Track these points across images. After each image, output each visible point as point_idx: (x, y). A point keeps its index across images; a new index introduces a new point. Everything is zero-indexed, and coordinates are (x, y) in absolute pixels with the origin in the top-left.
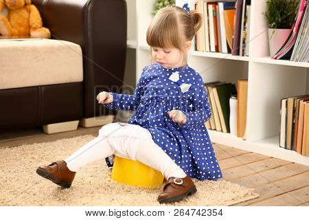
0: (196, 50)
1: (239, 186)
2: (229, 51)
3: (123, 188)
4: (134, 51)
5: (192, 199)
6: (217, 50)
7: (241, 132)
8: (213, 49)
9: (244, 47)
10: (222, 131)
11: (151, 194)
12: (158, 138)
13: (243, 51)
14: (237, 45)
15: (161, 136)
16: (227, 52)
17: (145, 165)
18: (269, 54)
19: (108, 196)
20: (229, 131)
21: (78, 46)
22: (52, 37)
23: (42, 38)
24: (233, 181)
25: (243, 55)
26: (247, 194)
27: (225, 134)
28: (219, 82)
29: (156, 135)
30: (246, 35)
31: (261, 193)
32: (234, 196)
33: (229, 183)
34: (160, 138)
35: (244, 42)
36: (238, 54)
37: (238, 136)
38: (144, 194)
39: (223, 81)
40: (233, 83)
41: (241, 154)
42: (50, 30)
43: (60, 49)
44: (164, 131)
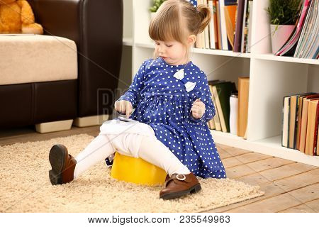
0: (195, 47)
1: (243, 184)
2: (230, 48)
3: (125, 186)
4: (130, 48)
5: (196, 196)
6: (217, 47)
7: (241, 132)
8: (213, 45)
9: (246, 43)
10: (221, 131)
11: (154, 191)
12: (161, 135)
13: (245, 47)
14: (239, 42)
15: (164, 133)
16: (227, 49)
17: (147, 162)
18: (271, 51)
19: (110, 193)
20: (228, 131)
21: (73, 42)
22: (45, 33)
23: (35, 34)
24: (237, 179)
25: (245, 52)
26: (253, 191)
27: (225, 133)
28: (218, 81)
29: (158, 131)
30: (247, 31)
31: (266, 191)
32: (239, 193)
33: (233, 181)
34: (163, 135)
35: (246, 39)
36: (239, 50)
37: (239, 136)
38: (146, 191)
39: (222, 80)
40: (232, 82)
41: (242, 154)
42: (42, 26)
43: (54, 44)
44: (167, 128)
